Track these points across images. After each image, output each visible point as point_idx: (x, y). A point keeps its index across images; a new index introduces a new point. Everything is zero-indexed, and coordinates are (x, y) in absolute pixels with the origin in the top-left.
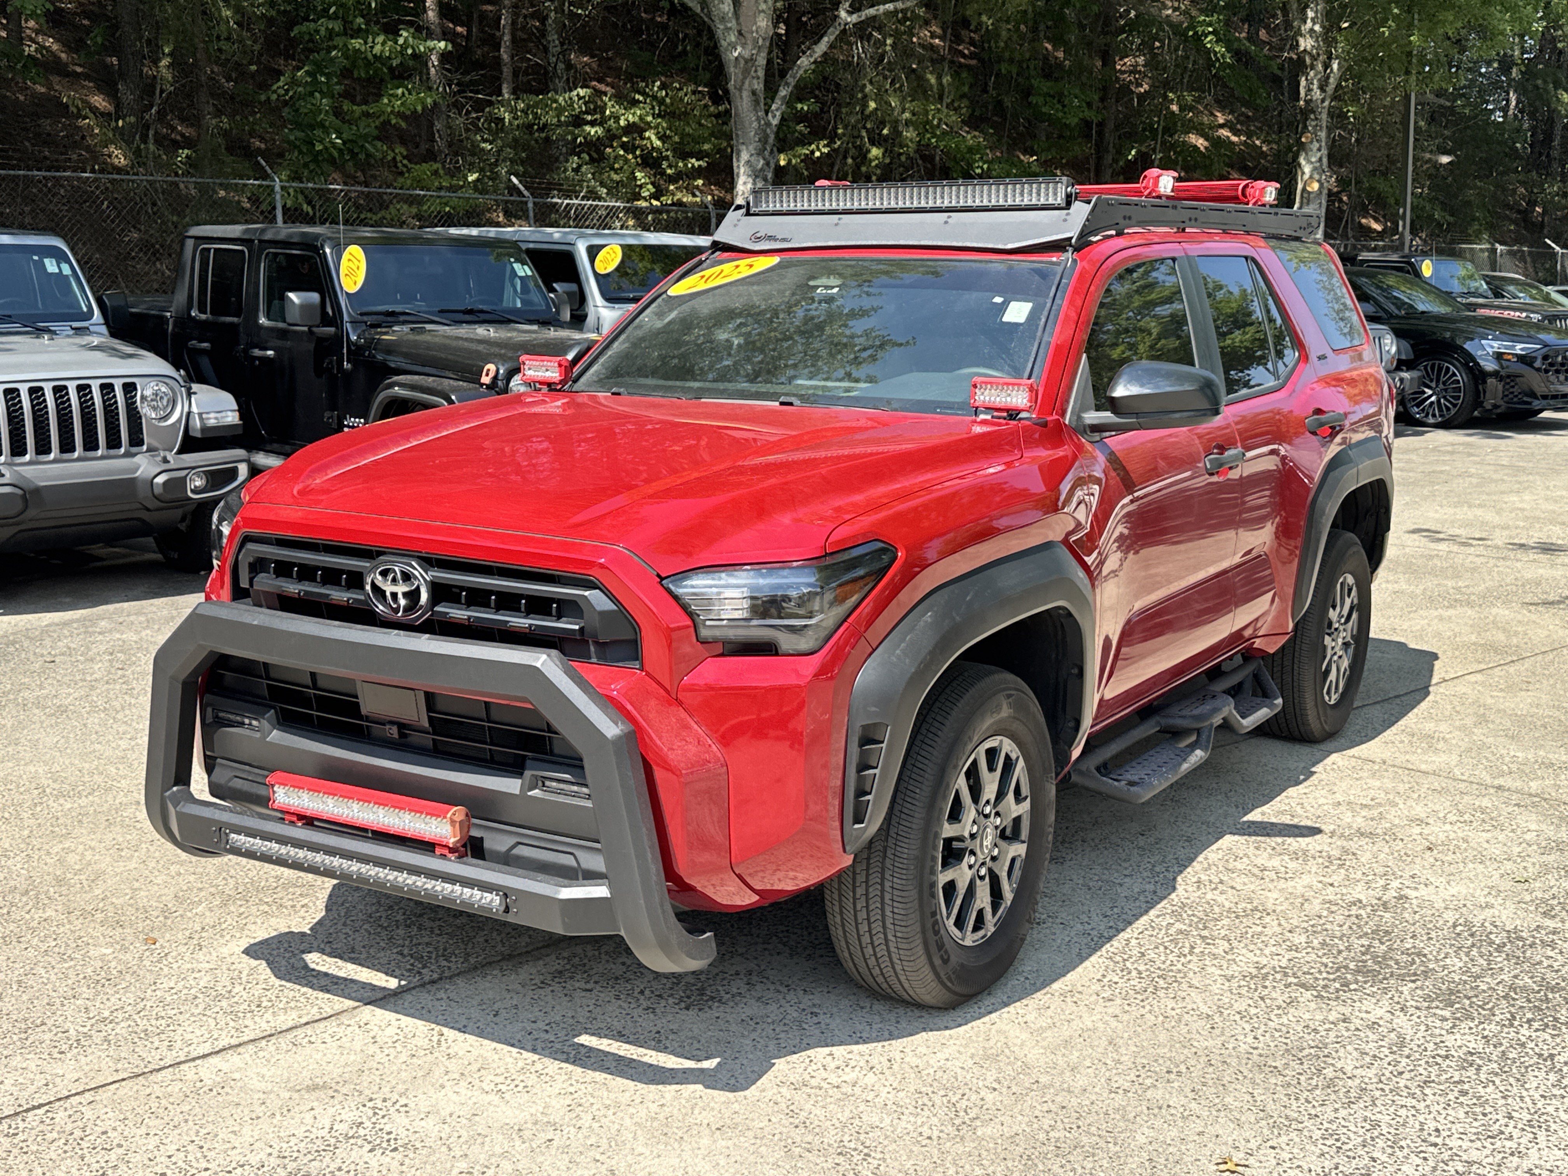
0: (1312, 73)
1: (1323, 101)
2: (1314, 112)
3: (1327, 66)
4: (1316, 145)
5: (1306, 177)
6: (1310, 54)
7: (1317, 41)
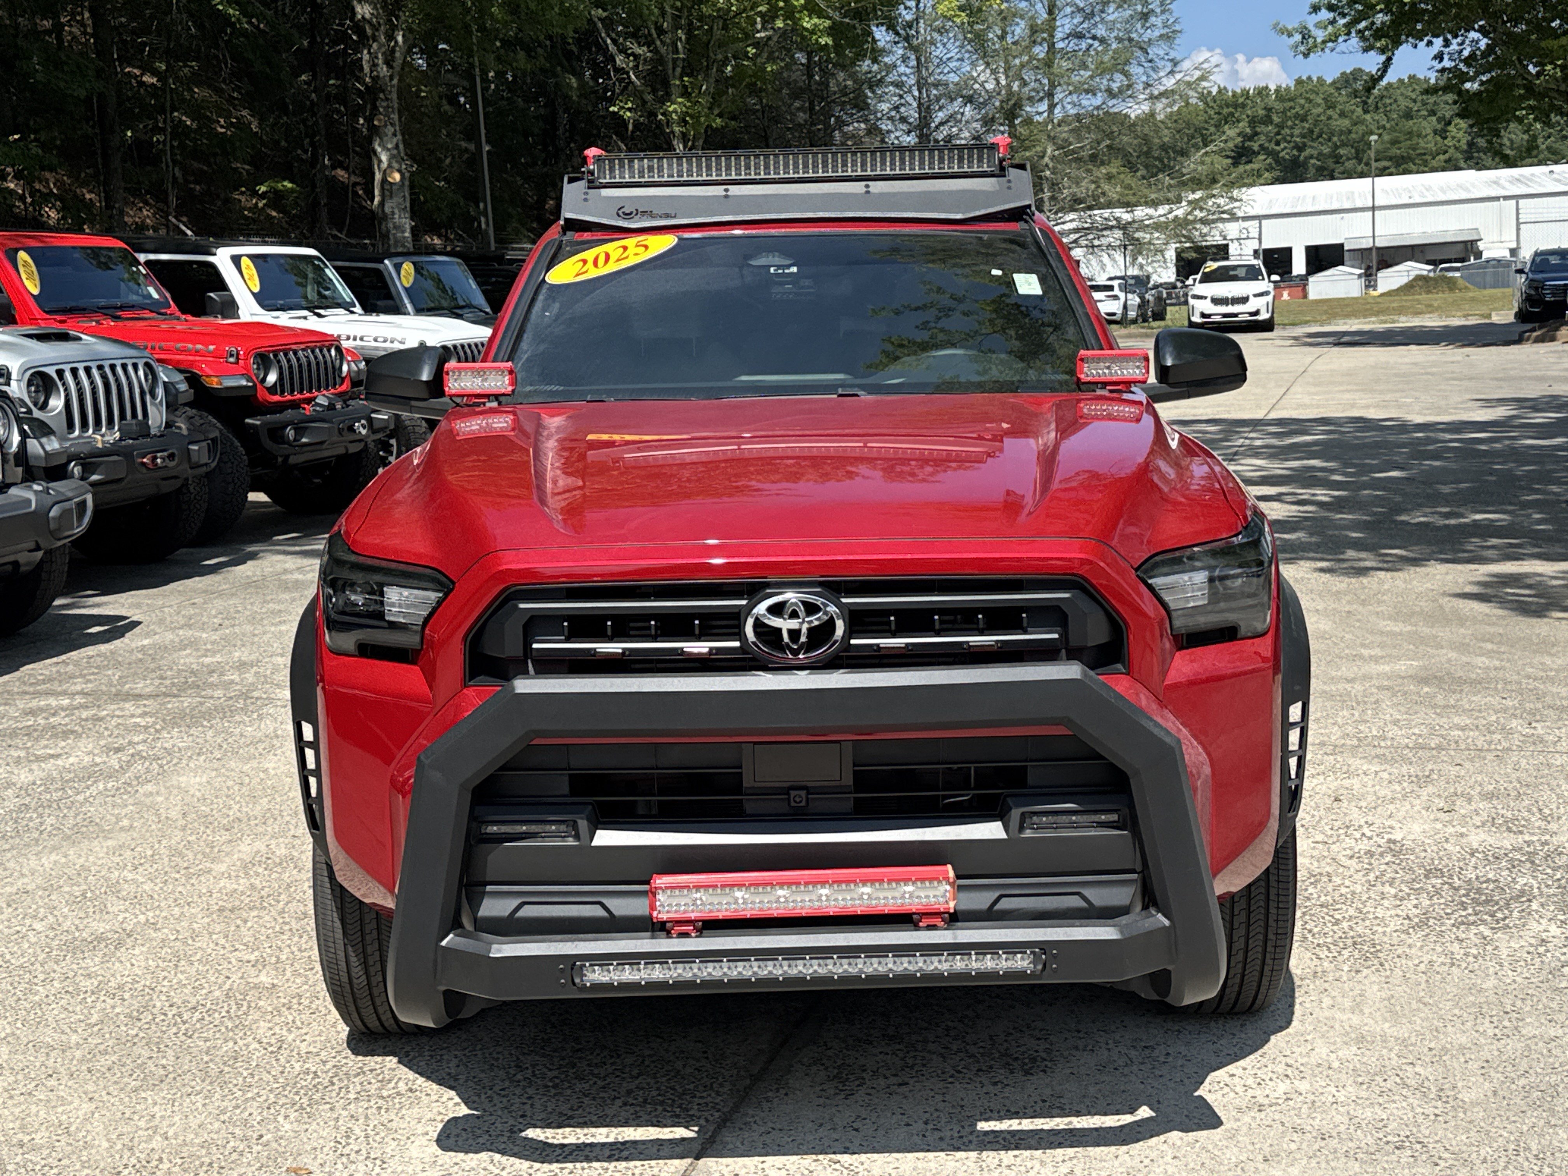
0: (375, 46)
1: (391, 78)
2: (383, 91)
3: (391, 37)
4: (390, 130)
5: (385, 165)
6: (369, 22)
7: (375, 8)
